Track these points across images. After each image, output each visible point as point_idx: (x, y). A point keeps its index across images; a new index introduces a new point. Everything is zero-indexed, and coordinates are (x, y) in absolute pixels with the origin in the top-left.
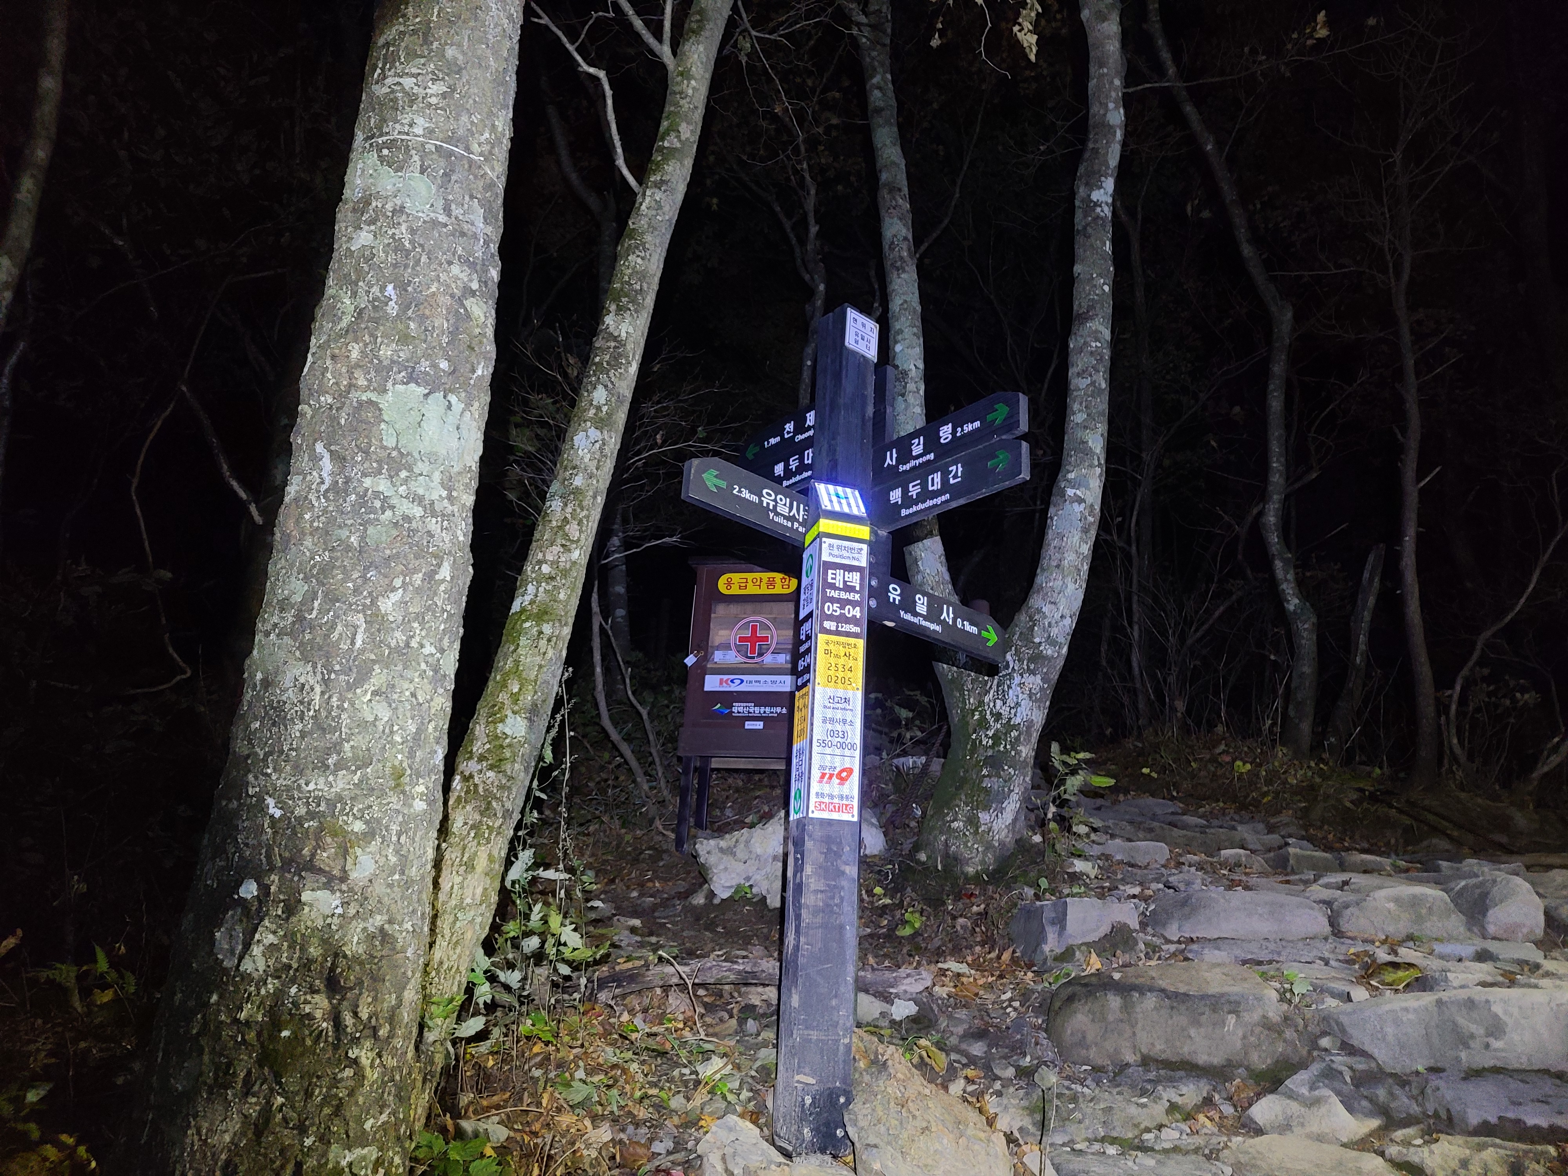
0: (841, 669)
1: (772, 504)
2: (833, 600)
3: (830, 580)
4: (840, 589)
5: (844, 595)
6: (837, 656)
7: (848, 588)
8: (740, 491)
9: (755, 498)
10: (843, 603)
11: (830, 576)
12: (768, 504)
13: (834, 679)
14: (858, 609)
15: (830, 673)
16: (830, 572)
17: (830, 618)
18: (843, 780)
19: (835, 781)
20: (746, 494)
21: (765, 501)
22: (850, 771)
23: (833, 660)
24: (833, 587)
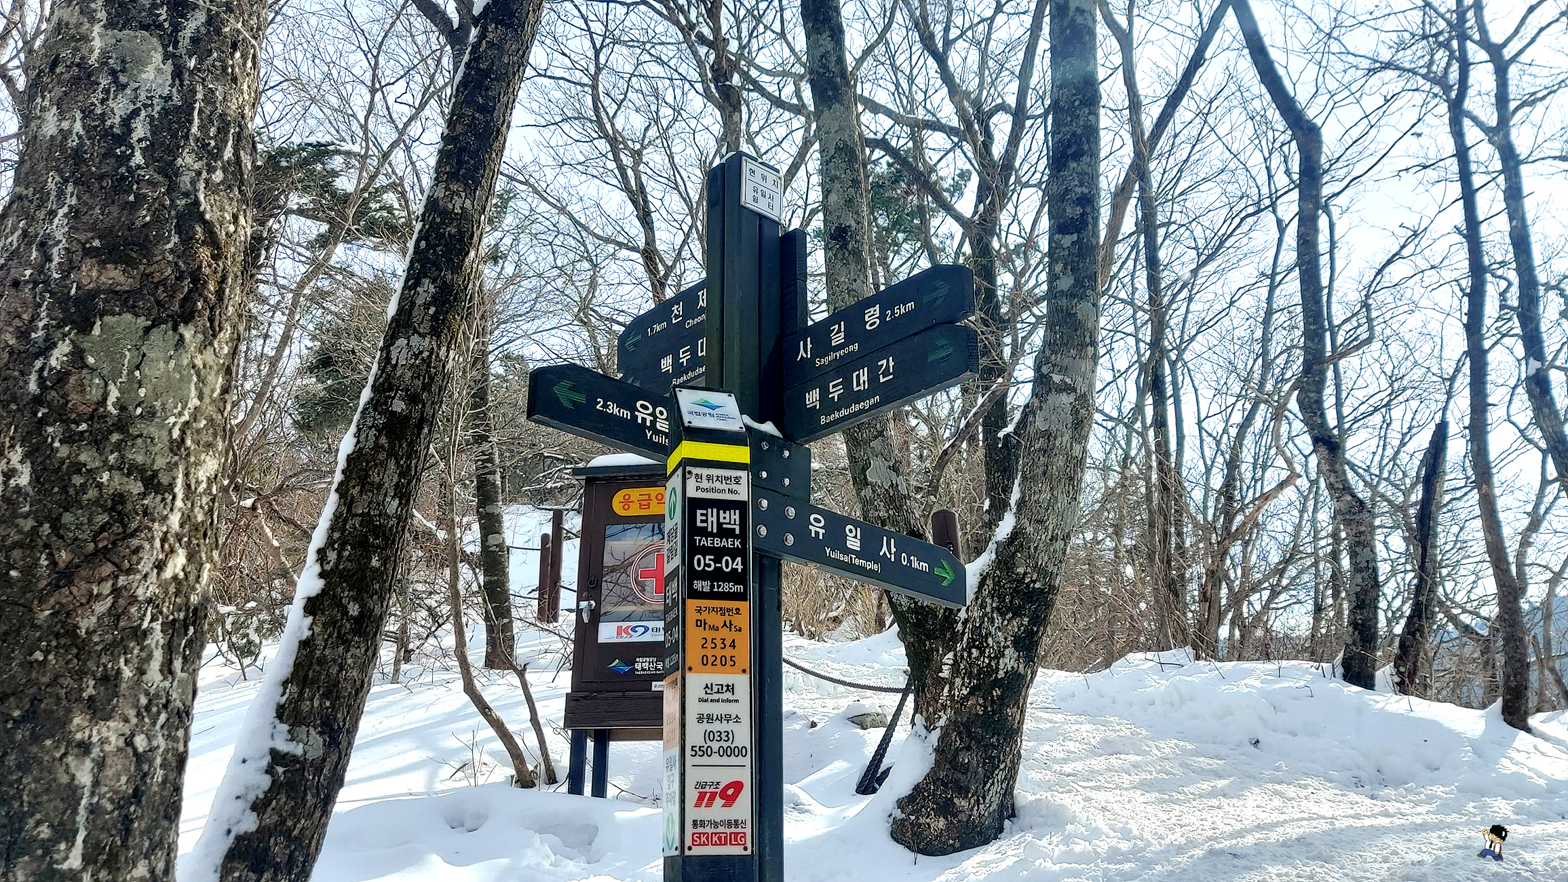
0: (720, 645)
1: (649, 418)
2: (705, 551)
3: (699, 524)
4: (711, 534)
5: (718, 543)
6: (714, 628)
7: (724, 533)
8: (605, 406)
9: (626, 414)
10: (718, 554)
11: (699, 518)
12: (644, 420)
13: (711, 659)
14: (739, 559)
15: (705, 652)
16: (699, 512)
17: (703, 575)
18: (730, 800)
19: (719, 802)
20: (613, 409)
21: (640, 416)
22: (738, 786)
23: (709, 634)
24: (704, 532)
